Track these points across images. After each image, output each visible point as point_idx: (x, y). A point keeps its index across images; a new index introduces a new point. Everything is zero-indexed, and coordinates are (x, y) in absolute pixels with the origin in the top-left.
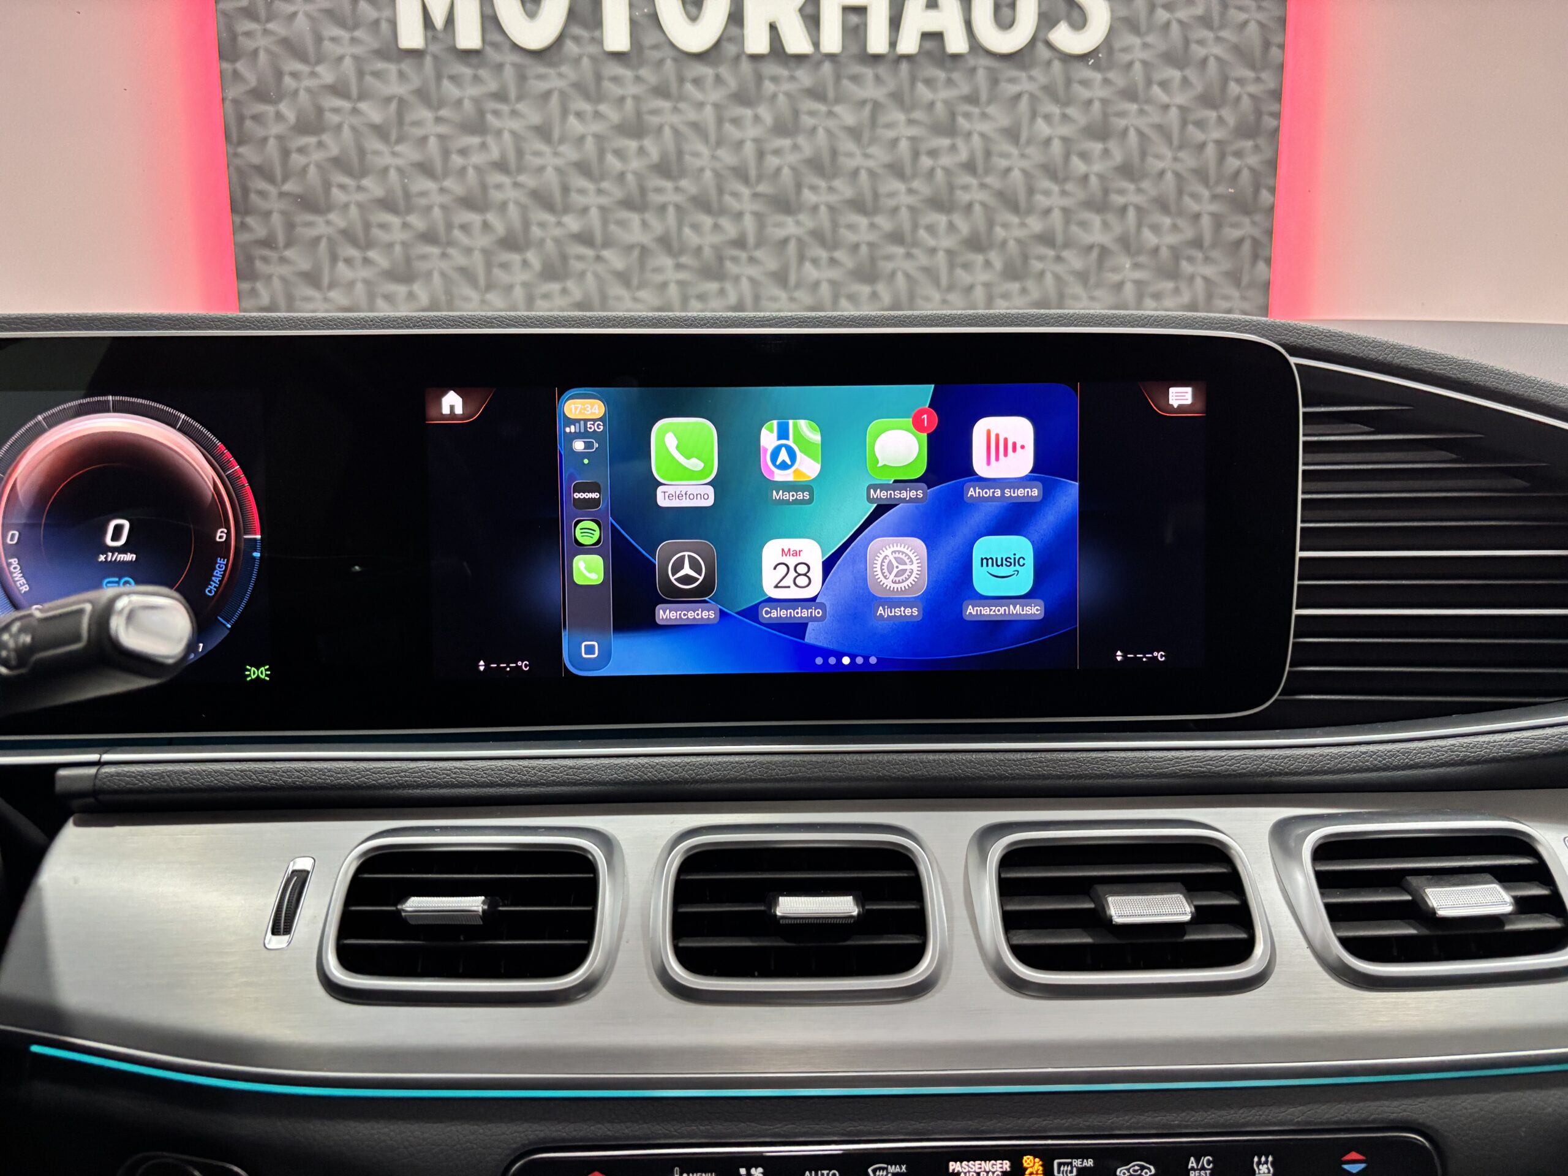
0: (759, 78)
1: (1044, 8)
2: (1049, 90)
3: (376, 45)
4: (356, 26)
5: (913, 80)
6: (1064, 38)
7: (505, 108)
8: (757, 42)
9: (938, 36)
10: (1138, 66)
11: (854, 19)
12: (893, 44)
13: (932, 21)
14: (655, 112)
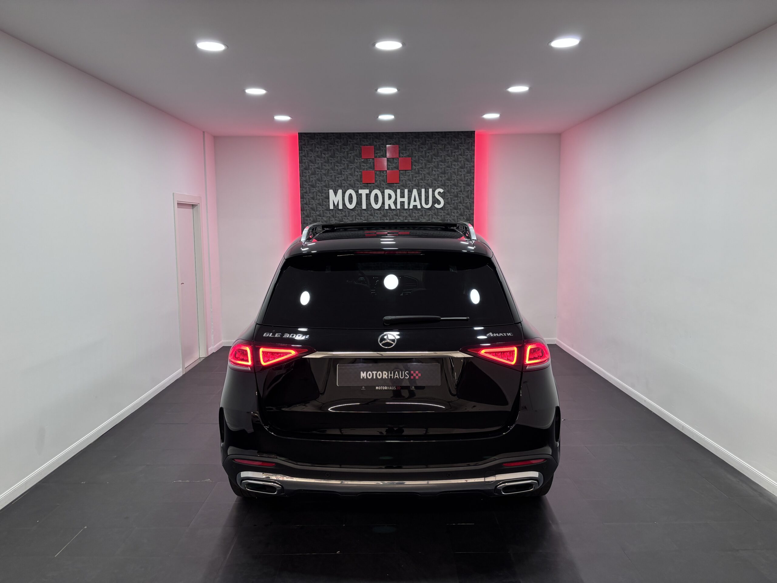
0: (387, 213)
1: (433, 201)
2: (435, 214)
3: (326, 208)
4: (322, 206)
5: (412, 212)
6: (437, 206)
7: (346, 218)
8: (387, 207)
9: (416, 206)
10: (449, 209)
11: (402, 203)
12: (409, 207)
13: (415, 204)
14: (370, 218)
